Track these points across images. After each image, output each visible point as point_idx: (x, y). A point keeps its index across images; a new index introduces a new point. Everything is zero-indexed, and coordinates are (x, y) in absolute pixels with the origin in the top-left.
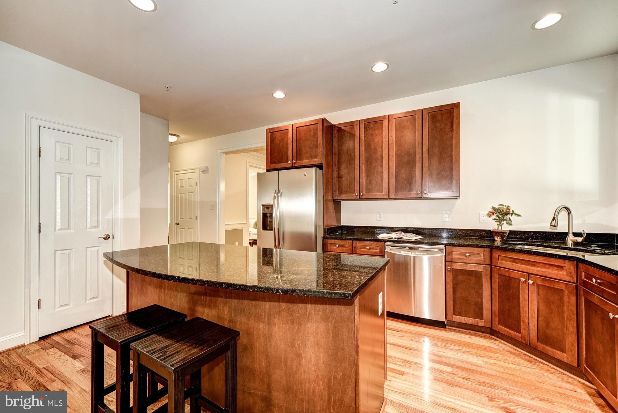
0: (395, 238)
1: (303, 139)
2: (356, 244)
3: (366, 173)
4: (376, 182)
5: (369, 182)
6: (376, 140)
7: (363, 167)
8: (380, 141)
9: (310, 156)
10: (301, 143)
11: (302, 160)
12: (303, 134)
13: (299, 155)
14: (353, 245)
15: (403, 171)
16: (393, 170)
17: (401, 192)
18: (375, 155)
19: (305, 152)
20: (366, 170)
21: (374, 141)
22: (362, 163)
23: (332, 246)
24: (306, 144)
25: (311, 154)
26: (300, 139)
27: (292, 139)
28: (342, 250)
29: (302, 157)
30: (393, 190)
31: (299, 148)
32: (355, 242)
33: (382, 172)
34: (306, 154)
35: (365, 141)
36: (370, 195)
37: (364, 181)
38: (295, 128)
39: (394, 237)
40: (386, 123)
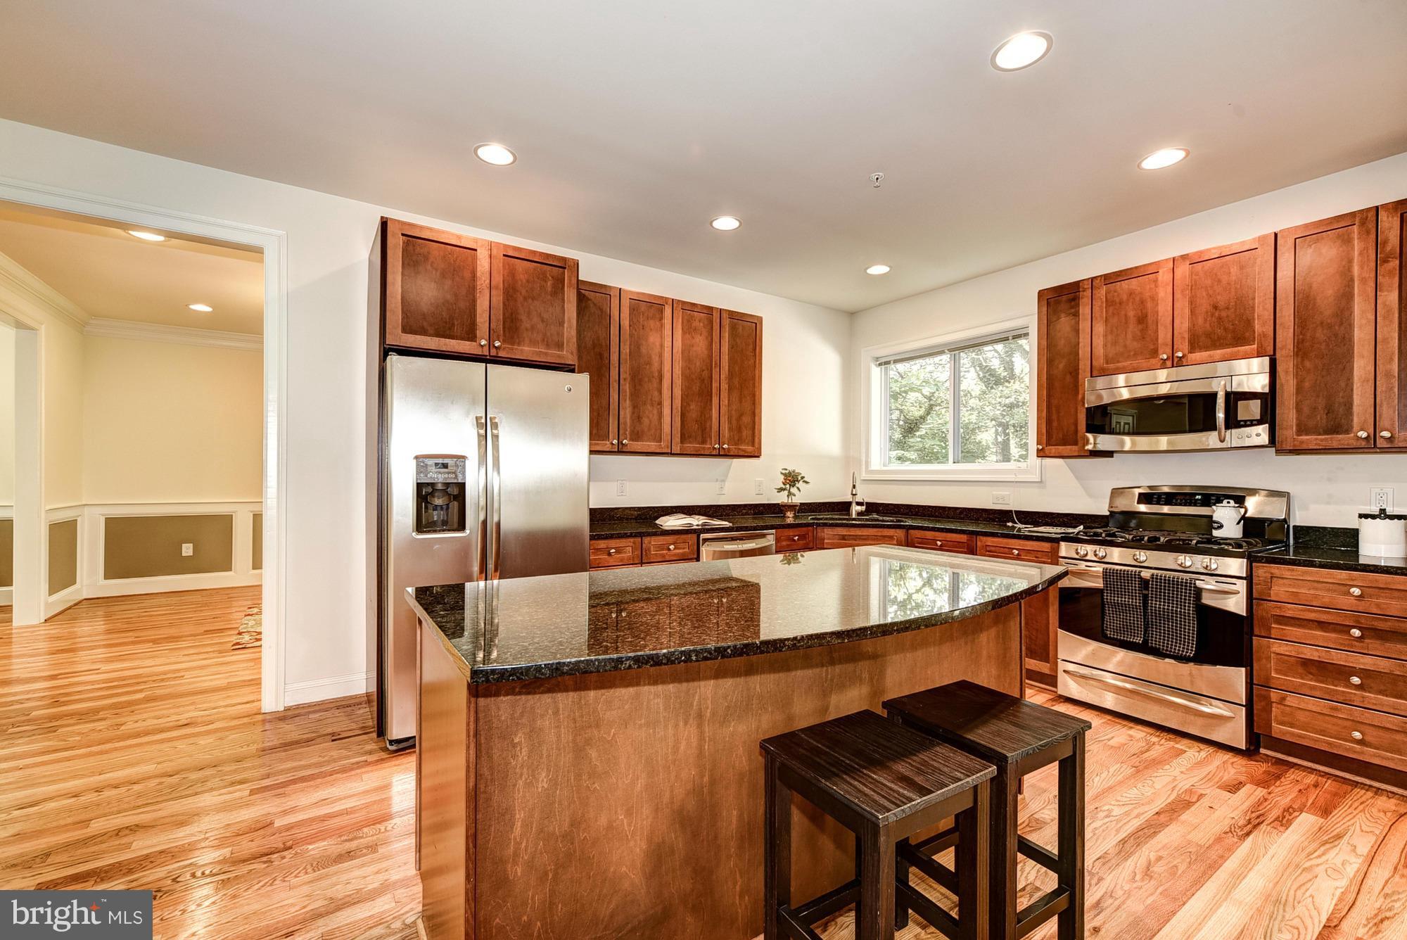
0: (698, 525)
1: (524, 292)
2: (650, 543)
3: (631, 400)
4: (650, 421)
5: (637, 418)
6: (651, 339)
7: (627, 387)
8: (658, 344)
9: (544, 340)
10: (516, 301)
11: (519, 344)
12: (524, 281)
13: (511, 326)
14: (644, 545)
15: (693, 406)
16: (678, 402)
17: (690, 443)
18: (648, 367)
19: (528, 326)
20: (631, 395)
21: (647, 341)
22: (625, 379)
23: (598, 555)
24: (531, 307)
25: (545, 335)
26: (515, 290)
27: (488, 281)
28: (622, 560)
29: (518, 337)
30: (677, 439)
31: (510, 311)
32: (646, 540)
33: (660, 403)
34: (532, 333)
35: (631, 336)
36: (638, 446)
37: (627, 414)
38: (498, 253)
39: (695, 524)
40: (668, 311)
